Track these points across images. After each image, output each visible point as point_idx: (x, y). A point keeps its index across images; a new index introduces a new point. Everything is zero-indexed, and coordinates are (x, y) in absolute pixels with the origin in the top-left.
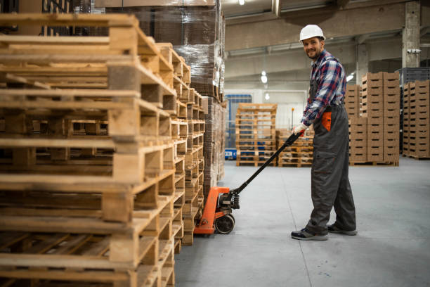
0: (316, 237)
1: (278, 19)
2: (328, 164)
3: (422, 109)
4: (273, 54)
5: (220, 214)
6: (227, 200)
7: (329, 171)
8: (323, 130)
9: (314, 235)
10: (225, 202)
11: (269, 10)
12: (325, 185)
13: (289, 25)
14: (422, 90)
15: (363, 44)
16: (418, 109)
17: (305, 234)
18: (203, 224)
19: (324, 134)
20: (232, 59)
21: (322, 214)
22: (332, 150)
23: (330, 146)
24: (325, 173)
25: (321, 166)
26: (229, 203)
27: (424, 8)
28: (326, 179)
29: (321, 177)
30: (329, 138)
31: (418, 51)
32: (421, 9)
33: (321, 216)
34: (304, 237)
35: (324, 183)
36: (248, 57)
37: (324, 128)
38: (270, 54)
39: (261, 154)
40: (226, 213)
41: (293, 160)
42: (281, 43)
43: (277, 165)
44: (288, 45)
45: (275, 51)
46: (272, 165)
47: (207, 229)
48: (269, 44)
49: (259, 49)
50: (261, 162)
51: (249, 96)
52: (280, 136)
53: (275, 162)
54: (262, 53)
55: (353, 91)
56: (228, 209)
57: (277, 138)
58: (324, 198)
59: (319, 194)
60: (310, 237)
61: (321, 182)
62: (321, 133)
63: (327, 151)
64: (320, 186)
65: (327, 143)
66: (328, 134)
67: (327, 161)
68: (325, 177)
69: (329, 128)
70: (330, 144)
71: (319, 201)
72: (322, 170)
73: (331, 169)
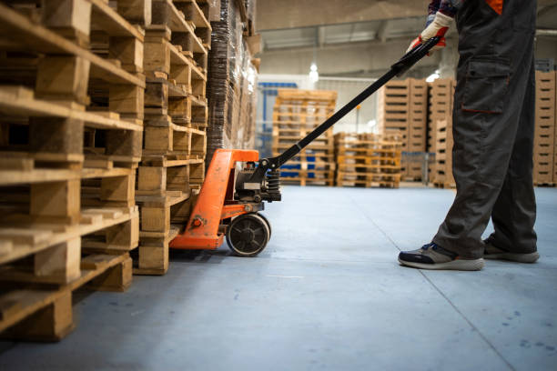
0: (458, 262)
2: (495, 91)
4: (327, 48)
5: (235, 212)
6: (252, 179)
7: (497, 110)
8: (486, 12)
9: (454, 256)
10: (247, 186)
12: (488, 140)
14: (545, 85)
17: (432, 255)
18: (195, 226)
19: (487, 22)
20: (270, 53)
21: (477, 210)
22: (504, 60)
23: (501, 50)
24: (486, 114)
26: (256, 186)
28: (491, 127)
29: (478, 123)
30: (499, 29)
33: (475, 214)
34: (430, 261)
35: (485, 135)
36: (293, 51)
37: (487, 7)
38: (322, 48)
39: (310, 167)
40: (250, 207)
41: (359, 178)
42: (339, 21)
43: (335, 184)
44: (348, 35)
45: (329, 45)
46: (327, 184)
47: (203, 237)
48: (323, 23)
49: (307, 39)
50: (310, 180)
51: (294, 86)
52: (341, 141)
53: (332, 180)
54: (311, 46)
55: (444, 86)
56: (254, 202)
57: (336, 144)
58: (483, 171)
59: (472, 162)
60: (444, 262)
61: (478, 133)
62: (481, 21)
63: (494, 60)
64: (476, 142)
65: (493, 42)
66: (496, 22)
67: (494, 84)
68: (487, 121)
69: (500, 8)
70: (500, 44)
71: (472, 177)
72: (483, 106)
73: (502, 103)
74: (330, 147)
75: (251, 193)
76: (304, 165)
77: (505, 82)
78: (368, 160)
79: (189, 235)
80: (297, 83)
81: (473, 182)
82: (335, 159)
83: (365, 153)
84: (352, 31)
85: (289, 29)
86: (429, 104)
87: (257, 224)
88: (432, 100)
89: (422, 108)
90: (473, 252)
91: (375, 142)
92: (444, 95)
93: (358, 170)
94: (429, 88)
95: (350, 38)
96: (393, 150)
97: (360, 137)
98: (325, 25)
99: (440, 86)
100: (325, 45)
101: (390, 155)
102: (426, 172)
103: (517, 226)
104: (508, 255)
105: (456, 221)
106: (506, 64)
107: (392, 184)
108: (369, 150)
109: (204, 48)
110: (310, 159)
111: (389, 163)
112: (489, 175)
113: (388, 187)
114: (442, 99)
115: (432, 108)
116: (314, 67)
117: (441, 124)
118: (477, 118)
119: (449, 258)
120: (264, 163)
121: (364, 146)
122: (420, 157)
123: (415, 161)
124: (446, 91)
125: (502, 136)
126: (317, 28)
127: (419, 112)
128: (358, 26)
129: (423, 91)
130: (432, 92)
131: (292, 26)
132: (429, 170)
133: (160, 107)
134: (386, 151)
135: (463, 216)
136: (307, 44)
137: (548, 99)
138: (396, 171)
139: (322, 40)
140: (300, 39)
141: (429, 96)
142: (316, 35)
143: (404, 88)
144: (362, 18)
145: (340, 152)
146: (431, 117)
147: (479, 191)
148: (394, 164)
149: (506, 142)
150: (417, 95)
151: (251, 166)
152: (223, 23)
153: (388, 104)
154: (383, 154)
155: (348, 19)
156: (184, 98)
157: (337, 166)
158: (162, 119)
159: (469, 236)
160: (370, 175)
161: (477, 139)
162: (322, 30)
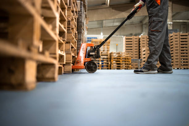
1: (109, 8)
3: (176, 46)
4: (105, 28)
5: (88, 60)
6: (92, 52)
7: (160, 30)
8: (156, 4)
10: (91, 54)
11: (105, 4)
12: (158, 38)
13: (114, 10)
14: (176, 37)
15: (145, 24)
16: (174, 46)
17: (143, 70)
19: (157, 7)
23: (160, 14)
24: (157, 31)
25: (155, 27)
26: (93, 53)
27: (173, 4)
28: (159, 35)
29: (155, 34)
30: (160, 9)
31: (171, 23)
32: (172, 5)
34: (142, 72)
35: (157, 37)
36: (94, 29)
37: (156, 3)
38: (104, 28)
39: (102, 63)
40: (92, 59)
41: (118, 67)
42: (110, 19)
43: (110, 69)
44: (112, 24)
45: (106, 27)
46: (108, 69)
47: (80, 65)
48: (104, 19)
49: (99, 25)
50: (102, 67)
51: (96, 38)
52: (112, 55)
53: (109, 67)
54: (101, 27)
55: (144, 38)
56: (93, 58)
57: (111, 56)
58: (157, 46)
59: (154, 44)
60: (146, 72)
61: (156, 36)
62: (155, 7)
63: (159, 17)
64: (155, 39)
65: (158, 12)
66: (159, 7)
67: (159, 23)
68: (158, 33)
69: (160, 3)
70: (160, 13)
71: (154, 48)
72: (156, 29)
73: (161, 29)
74: (109, 57)
75: (92, 55)
76: (101, 63)
77: (162, 23)
78: (121, 61)
79: (76, 65)
80: (97, 38)
81: (154, 49)
82: (110, 61)
83: (120, 59)
84: (114, 22)
85: (94, 21)
86: (139, 44)
87: (94, 64)
88: (140, 43)
89: (137, 45)
90: (154, 68)
91: (123, 55)
92: (144, 41)
93: (118, 64)
94: (139, 39)
95: (113, 25)
96: (129, 57)
97: (118, 53)
98: (105, 20)
99: (143, 38)
100: (105, 27)
101: (128, 59)
102: (140, 66)
103: (167, 63)
104: (165, 72)
105: (149, 60)
106: (162, 18)
107: (129, 68)
108: (121, 58)
109: (77, 17)
110: (102, 61)
111: (127, 61)
112: (158, 47)
113: (127, 69)
114: (144, 42)
115: (140, 45)
116: (102, 34)
117: (144, 49)
118: (155, 32)
119: (148, 71)
120: (96, 47)
121: (119, 56)
122: (137, 61)
123: (135, 62)
124: (145, 39)
125: (161, 37)
126: (102, 21)
127: (137, 47)
128: (116, 20)
129: (137, 40)
130: (140, 40)
131: (94, 20)
132: (140, 65)
133: (70, 28)
134: (126, 58)
135: (152, 59)
136: (99, 27)
137: (177, 41)
138: (130, 64)
139: (104, 25)
140: (97, 25)
141: (139, 42)
142: (102, 24)
143: (131, 39)
144: (117, 18)
145: (112, 58)
146: (140, 48)
147: (156, 51)
148: (129, 62)
149: (162, 39)
150: (136, 41)
151: (92, 48)
152: (81, 11)
153: (126, 44)
154: (125, 59)
155: (113, 18)
156: (73, 28)
157: (111, 63)
158: (70, 31)
159: (153, 64)
160: (121, 65)
161: (155, 38)
162: (104, 21)
